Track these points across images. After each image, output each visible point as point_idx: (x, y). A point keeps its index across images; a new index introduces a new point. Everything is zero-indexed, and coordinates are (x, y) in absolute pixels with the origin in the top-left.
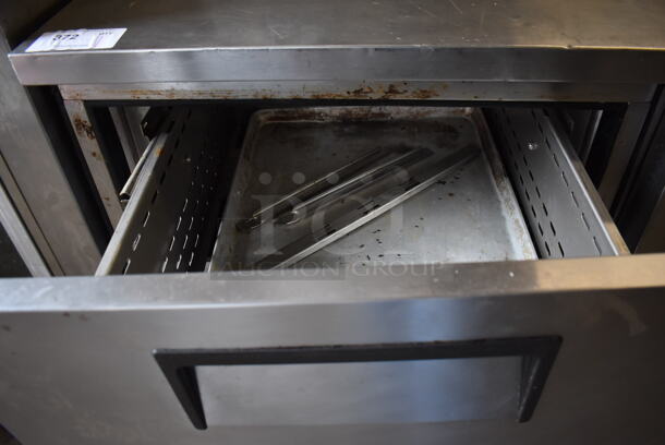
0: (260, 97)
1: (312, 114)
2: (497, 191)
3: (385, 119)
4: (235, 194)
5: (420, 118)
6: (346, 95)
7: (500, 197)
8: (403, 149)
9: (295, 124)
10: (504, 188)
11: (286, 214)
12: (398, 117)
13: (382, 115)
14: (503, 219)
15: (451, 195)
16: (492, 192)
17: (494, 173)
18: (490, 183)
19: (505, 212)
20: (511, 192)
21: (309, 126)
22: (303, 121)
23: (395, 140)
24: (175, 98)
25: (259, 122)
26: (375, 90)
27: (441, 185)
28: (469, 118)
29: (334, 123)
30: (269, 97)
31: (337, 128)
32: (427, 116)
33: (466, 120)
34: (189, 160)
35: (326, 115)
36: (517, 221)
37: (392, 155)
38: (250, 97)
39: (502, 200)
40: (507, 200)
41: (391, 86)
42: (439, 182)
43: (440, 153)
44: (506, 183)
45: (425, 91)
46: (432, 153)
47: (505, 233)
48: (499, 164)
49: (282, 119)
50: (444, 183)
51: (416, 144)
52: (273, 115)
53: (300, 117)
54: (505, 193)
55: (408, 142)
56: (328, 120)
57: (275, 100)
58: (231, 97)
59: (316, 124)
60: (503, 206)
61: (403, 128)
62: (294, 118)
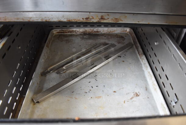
0: (44, 21)
1: (73, 31)
2: (140, 60)
3: (98, 33)
4: (42, 61)
5: (111, 33)
6: (82, 20)
7: (142, 63)
8: (105, 44)
9: (67, 34)
10: (143, 59)
11: (61, 69)
12: (103, 32)
13: (98, 32)
14: (143, 71)
15: (123, 61)
16: (139, 60)
17: (139, 53)
18: (137, 57)
19: (144, 68)
20: (146, 60)
21: (71, 35)
22: (70, 33)
23: (102, 41)
24: (7, 21)
25: (53, 34)
26: (94, 18)
27: (119, 57)
28: (128, 33)
29: (80, 35)
30: (48, 21)
31: (81, 36)
32: (114, 32)
33: (127, 34)
34: (20, 48)
35: (78, 32)
36: (149, 72)
37: (101, 46)
38: (40, 20)
39: (142, 64)
40: (145, 64)
41: (102, 16)
42: (119, 56)
43: (119, 46)
44: (144, 57)
45: (116, 19)
46: (116, 46)
47: (144, 77)
48: (140, 50)
49: (62, 33)
50: (121, 57)
51: (110, 42)
52: (59, 31)
53: (68, 32)
54: (144, 61)
55: (107, 41)
56: (78, 33)
57: (51, 22)
58: (31, 20)
59: (74, 34)
60: (143, 66)
61: (105, 37)
62: (66, 33)
